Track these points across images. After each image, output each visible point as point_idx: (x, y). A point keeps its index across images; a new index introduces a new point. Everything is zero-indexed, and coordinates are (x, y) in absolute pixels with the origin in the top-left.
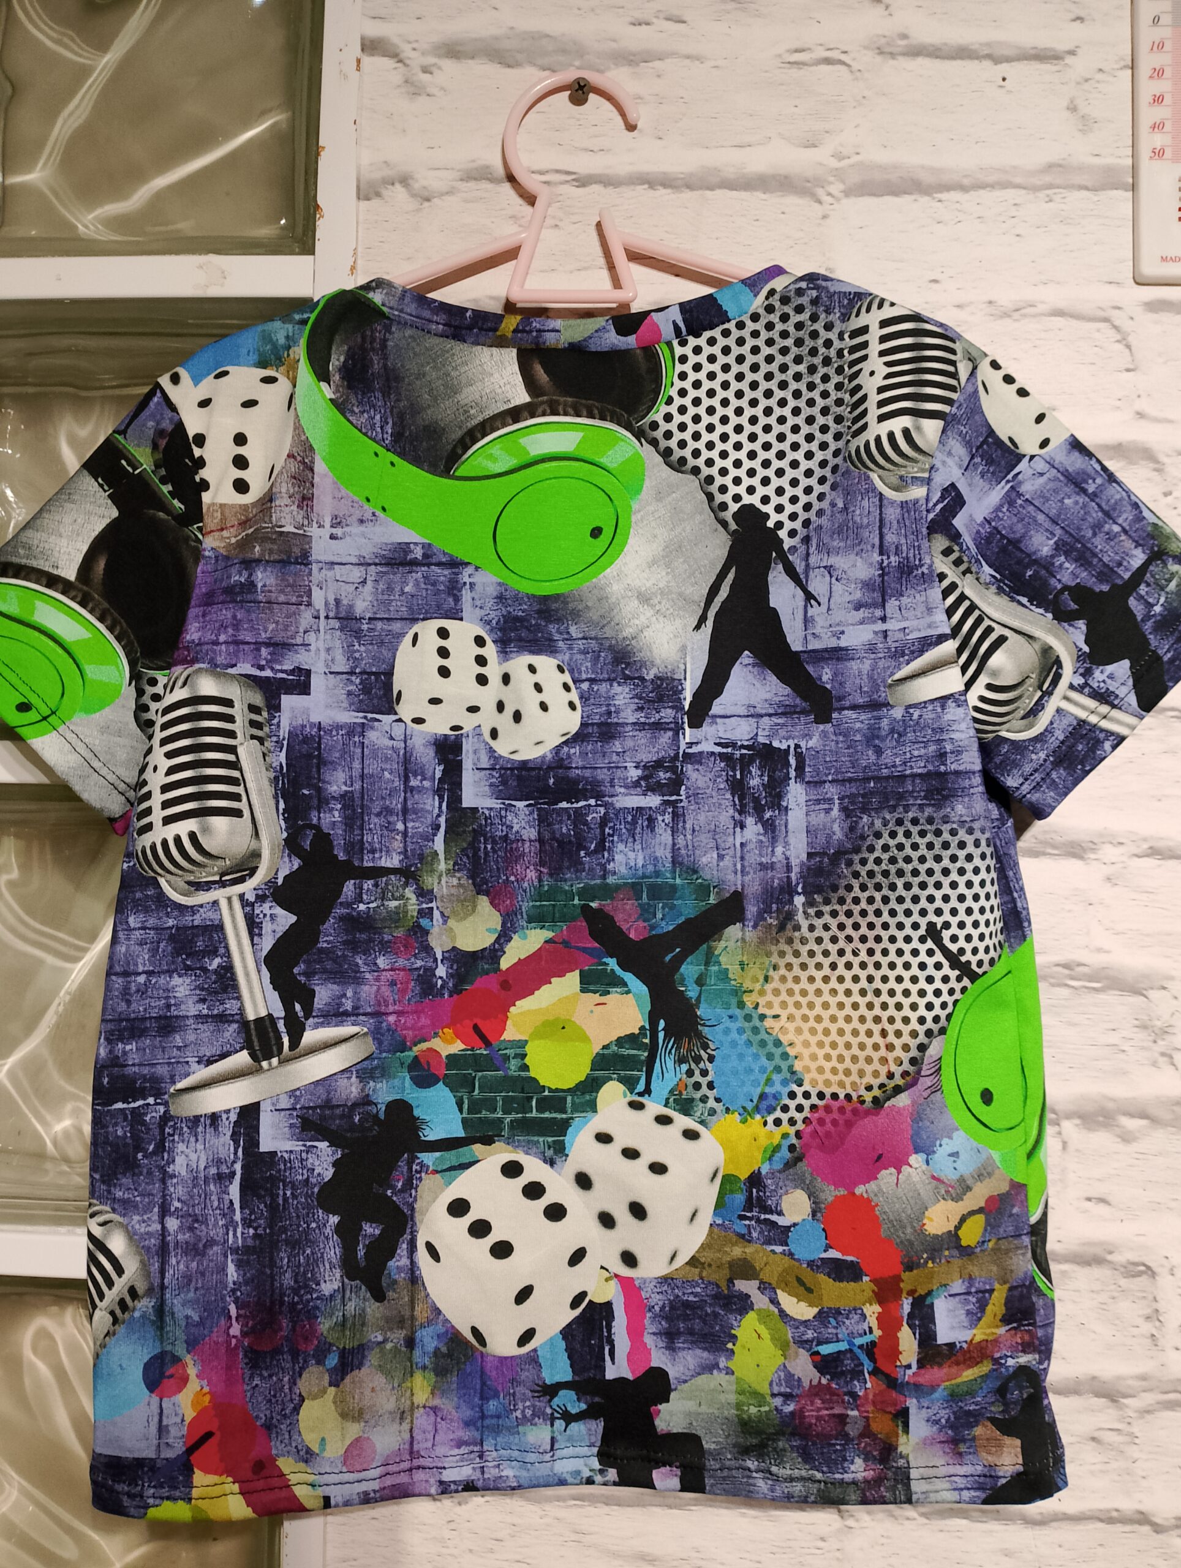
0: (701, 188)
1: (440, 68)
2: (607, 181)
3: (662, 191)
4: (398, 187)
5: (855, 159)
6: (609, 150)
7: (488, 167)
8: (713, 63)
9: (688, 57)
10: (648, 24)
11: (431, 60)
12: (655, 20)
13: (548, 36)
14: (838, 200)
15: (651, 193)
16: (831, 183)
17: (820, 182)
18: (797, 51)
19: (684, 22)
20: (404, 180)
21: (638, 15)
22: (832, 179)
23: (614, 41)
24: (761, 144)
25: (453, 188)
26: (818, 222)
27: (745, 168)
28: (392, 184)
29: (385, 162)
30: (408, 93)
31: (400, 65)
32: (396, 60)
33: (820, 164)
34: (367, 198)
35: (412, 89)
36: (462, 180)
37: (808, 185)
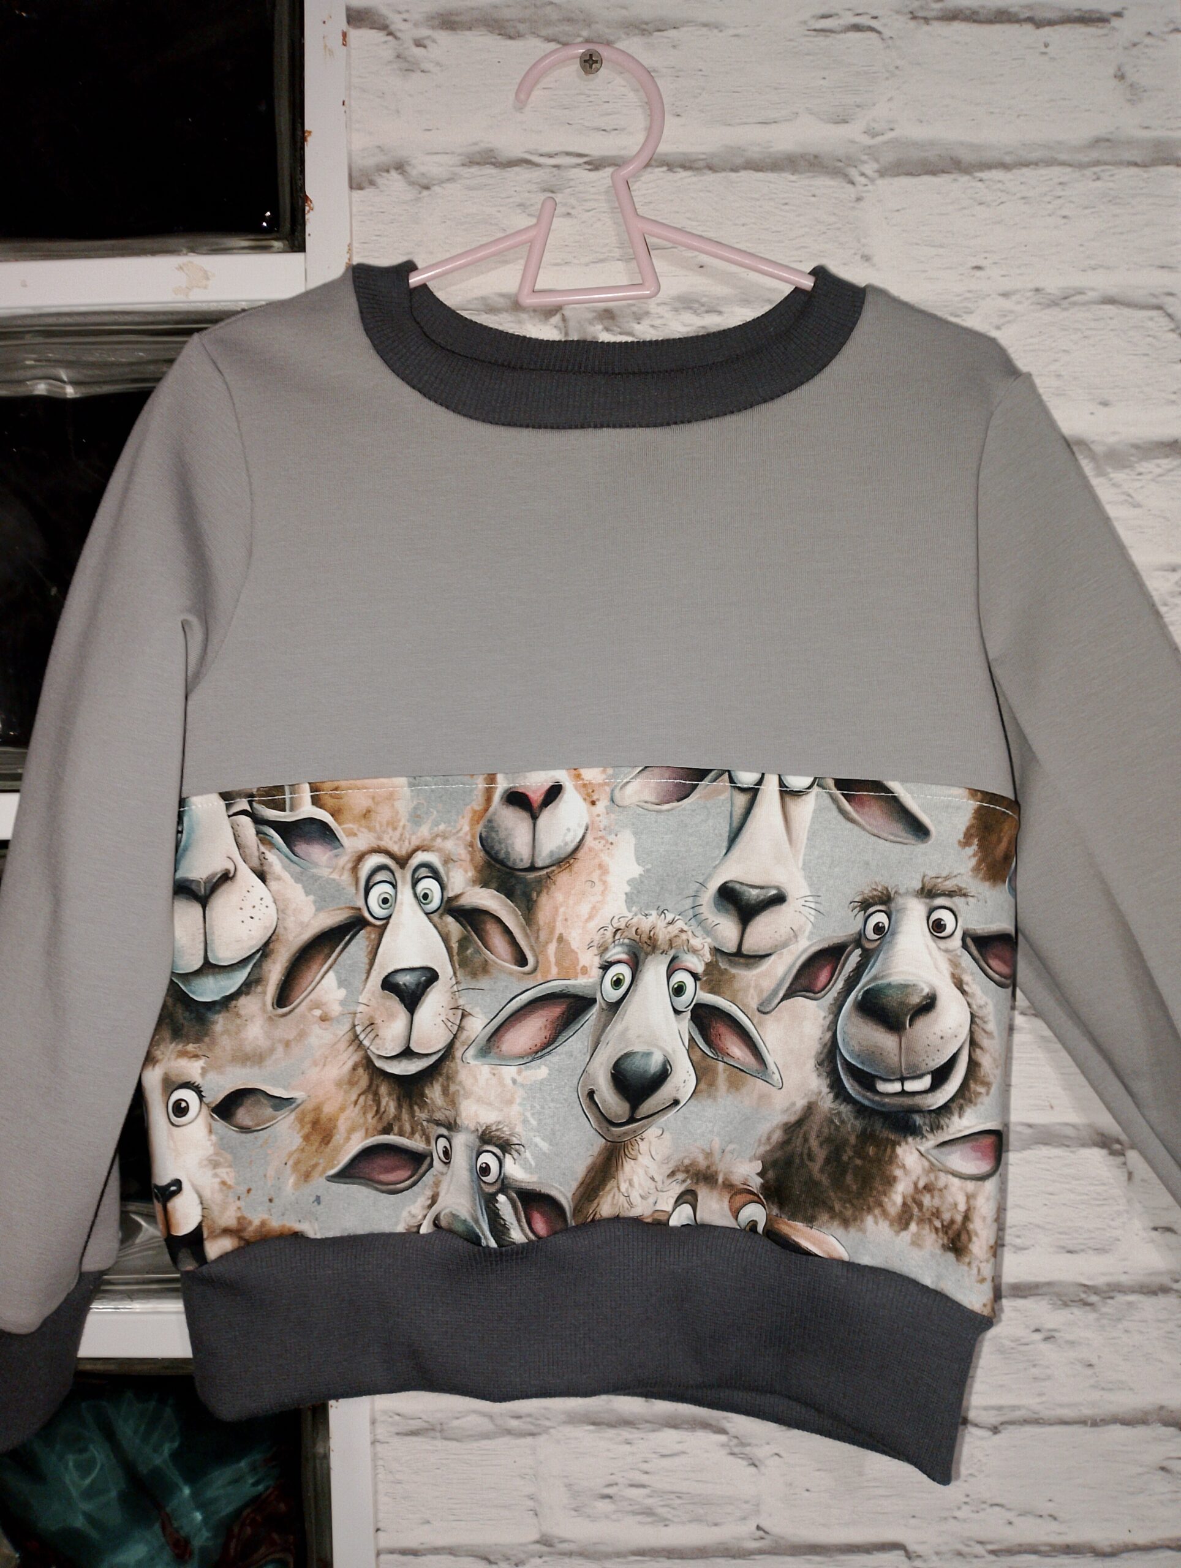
0: (724, 170)
1: (434, 41)
3: (682, 174)
4: (394, 174)
5: (890, 135)
6: (620, 130)
7: (492, 150)
8: (733, 31)
9: (705, 25)
11: (424, 32)
14: (872, 180)
15: (670, 176)
16: (864, 162)
17: (852, 161)
18: (823, 17)
20: (400, 167)
22: (865, 158)
23: (624, 8)
24: (788, 120)
25: (456, 174)
26: (851, 205)
27: (772, 147)
28: (388, 171)
29: (379, 147)
30: (401, 70)
31: (390, 38)
32: (385, 32)
33: (852, 142)
34: (360, 188)
35: (405, 65)
36: (463, 165)
37: (840, 164)
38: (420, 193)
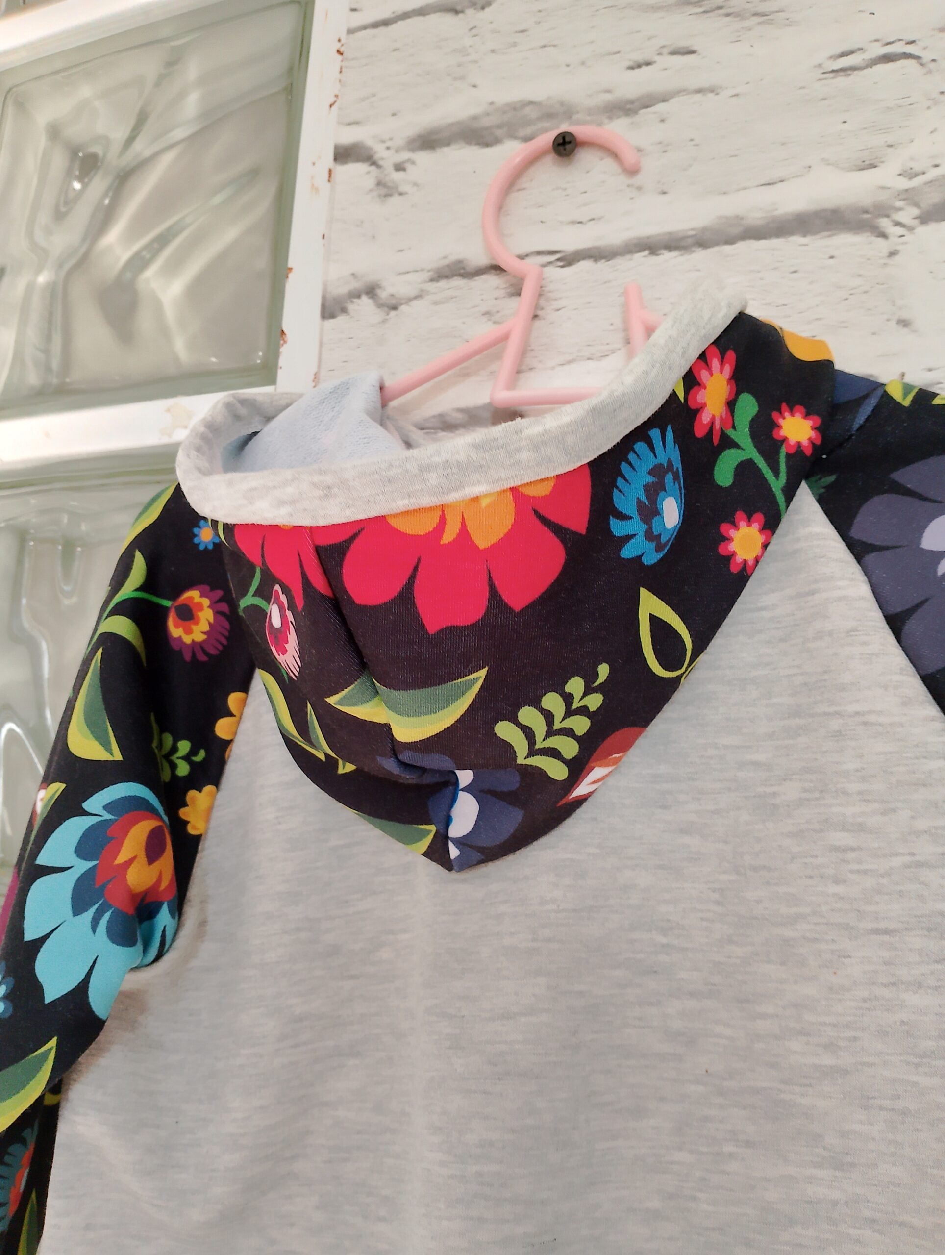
0: (716, 243)
1: (413, 163)
2: (597, 255)
3: (667, 257)
4: (365, 299)
5: (933, 174)
6: (600, 219)
7: (460, 262)
8: (734, 92)
9: (699, 91)
10: (648, 64)
11: (405, 156)
12: (657, 58)
13: (531, 103)
14: (911, 229)
15: (654, 259)
16: (900, 209)
17: (883, 210)
18: (843, 55)
19: (693, 52)
20: (371, 291)
21: (638, 57)
22: (899, 204)
23: (608, 91)
24: (798, 176)
25: (422, 291)
26: (883, 261)
27: (776, 210)
28: (359, 297)
29: (353, 274)
30: (380, 196)
31: (373, 168)
32: (369, 163)
33: (883, 188)
34: (333, 316)
35: (384, 191)
36: (432, 280)
37: (866, 216)
38: (388, 314)
